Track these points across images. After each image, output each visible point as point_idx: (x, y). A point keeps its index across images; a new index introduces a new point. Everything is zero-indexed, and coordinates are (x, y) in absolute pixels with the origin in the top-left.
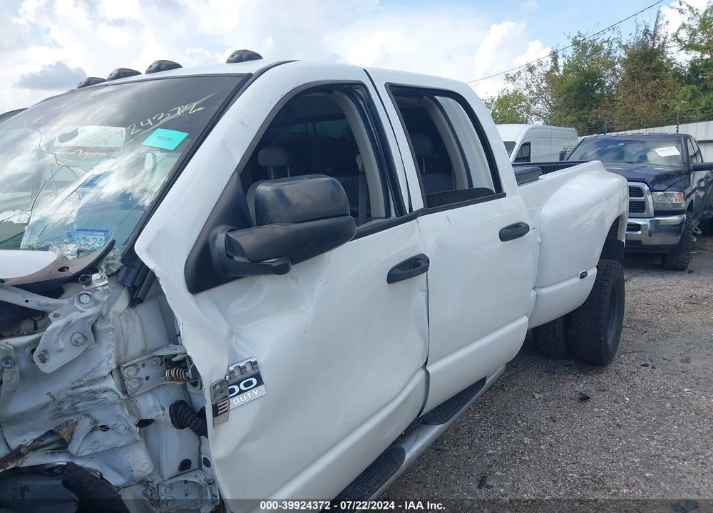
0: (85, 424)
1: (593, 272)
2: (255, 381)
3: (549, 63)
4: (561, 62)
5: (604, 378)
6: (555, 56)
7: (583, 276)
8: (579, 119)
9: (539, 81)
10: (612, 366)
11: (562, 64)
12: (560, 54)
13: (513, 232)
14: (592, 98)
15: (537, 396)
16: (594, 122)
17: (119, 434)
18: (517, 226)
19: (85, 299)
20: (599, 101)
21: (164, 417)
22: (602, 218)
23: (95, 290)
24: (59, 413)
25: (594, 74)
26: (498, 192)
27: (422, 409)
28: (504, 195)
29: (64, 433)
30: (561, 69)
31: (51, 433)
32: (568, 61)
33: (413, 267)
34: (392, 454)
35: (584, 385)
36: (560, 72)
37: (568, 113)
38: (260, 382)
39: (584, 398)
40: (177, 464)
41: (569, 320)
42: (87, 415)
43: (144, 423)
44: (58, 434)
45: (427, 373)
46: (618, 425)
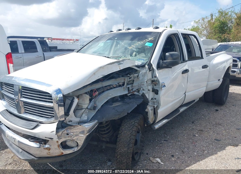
0: (142, 89)
1: (221, 80)
2: (164, 86)
3: (210, 18)
4: (214, 17)
5: (222, 107)
6: (212, 15)
7: (219, 80)
8: (218, 37)
9: (206, 23)
10: (225, 105)
11: (214, 18)
12: (214, 15)
13: (205, 67)
14: (223, 30)
15: (205, 109)
16: (223, 38)
17: (145, 91)
18: (206, 65)
19: (145, 69)
20: (226, 31)
21: (151, 90)
22: (225, 67)
23: (146, 68)
24: (139, 86)
25: (225, 22)
26: (202, 58)
27: (183, 103)
28: (203, 58)
29: (139, 90)
30: (214, 20)
31: (137, 89)
32: (217, 18)
33: (186, 71)
34: (177, 110)
35: (217, 108)
36: (213, 21)
37: (215, 35)
38: (165, 86)
39: (217, 110)
40: (151, 98)
41: (214, 91)
42: (142, 87)
43: (149, 90)
44: (138, 90)
45: (185, 95)
46: (225, 116)
